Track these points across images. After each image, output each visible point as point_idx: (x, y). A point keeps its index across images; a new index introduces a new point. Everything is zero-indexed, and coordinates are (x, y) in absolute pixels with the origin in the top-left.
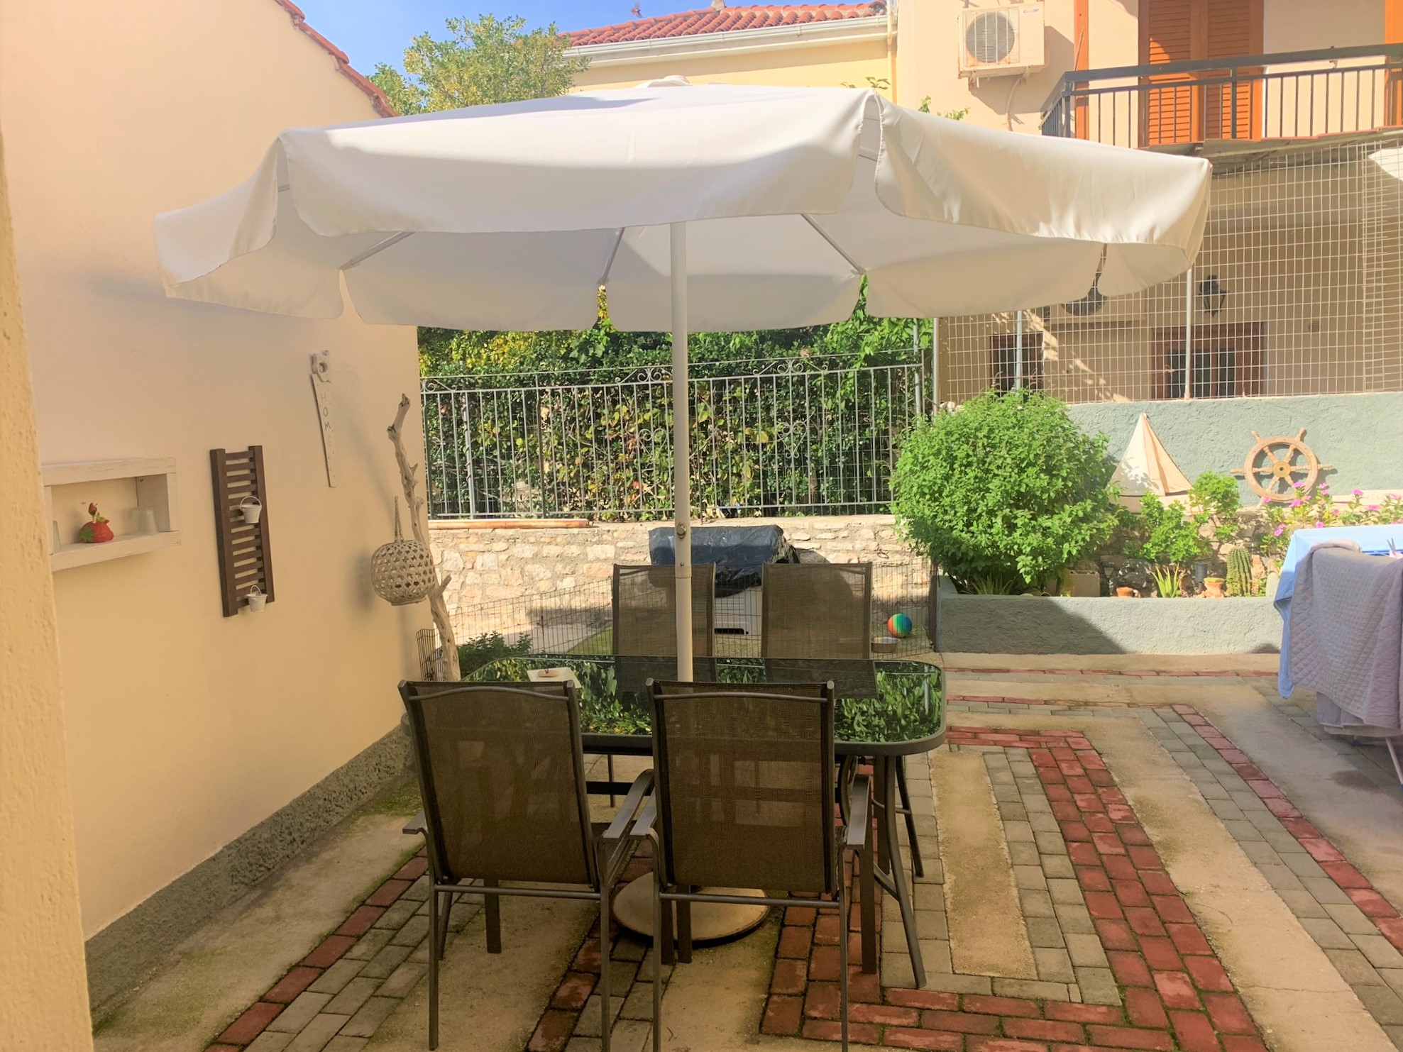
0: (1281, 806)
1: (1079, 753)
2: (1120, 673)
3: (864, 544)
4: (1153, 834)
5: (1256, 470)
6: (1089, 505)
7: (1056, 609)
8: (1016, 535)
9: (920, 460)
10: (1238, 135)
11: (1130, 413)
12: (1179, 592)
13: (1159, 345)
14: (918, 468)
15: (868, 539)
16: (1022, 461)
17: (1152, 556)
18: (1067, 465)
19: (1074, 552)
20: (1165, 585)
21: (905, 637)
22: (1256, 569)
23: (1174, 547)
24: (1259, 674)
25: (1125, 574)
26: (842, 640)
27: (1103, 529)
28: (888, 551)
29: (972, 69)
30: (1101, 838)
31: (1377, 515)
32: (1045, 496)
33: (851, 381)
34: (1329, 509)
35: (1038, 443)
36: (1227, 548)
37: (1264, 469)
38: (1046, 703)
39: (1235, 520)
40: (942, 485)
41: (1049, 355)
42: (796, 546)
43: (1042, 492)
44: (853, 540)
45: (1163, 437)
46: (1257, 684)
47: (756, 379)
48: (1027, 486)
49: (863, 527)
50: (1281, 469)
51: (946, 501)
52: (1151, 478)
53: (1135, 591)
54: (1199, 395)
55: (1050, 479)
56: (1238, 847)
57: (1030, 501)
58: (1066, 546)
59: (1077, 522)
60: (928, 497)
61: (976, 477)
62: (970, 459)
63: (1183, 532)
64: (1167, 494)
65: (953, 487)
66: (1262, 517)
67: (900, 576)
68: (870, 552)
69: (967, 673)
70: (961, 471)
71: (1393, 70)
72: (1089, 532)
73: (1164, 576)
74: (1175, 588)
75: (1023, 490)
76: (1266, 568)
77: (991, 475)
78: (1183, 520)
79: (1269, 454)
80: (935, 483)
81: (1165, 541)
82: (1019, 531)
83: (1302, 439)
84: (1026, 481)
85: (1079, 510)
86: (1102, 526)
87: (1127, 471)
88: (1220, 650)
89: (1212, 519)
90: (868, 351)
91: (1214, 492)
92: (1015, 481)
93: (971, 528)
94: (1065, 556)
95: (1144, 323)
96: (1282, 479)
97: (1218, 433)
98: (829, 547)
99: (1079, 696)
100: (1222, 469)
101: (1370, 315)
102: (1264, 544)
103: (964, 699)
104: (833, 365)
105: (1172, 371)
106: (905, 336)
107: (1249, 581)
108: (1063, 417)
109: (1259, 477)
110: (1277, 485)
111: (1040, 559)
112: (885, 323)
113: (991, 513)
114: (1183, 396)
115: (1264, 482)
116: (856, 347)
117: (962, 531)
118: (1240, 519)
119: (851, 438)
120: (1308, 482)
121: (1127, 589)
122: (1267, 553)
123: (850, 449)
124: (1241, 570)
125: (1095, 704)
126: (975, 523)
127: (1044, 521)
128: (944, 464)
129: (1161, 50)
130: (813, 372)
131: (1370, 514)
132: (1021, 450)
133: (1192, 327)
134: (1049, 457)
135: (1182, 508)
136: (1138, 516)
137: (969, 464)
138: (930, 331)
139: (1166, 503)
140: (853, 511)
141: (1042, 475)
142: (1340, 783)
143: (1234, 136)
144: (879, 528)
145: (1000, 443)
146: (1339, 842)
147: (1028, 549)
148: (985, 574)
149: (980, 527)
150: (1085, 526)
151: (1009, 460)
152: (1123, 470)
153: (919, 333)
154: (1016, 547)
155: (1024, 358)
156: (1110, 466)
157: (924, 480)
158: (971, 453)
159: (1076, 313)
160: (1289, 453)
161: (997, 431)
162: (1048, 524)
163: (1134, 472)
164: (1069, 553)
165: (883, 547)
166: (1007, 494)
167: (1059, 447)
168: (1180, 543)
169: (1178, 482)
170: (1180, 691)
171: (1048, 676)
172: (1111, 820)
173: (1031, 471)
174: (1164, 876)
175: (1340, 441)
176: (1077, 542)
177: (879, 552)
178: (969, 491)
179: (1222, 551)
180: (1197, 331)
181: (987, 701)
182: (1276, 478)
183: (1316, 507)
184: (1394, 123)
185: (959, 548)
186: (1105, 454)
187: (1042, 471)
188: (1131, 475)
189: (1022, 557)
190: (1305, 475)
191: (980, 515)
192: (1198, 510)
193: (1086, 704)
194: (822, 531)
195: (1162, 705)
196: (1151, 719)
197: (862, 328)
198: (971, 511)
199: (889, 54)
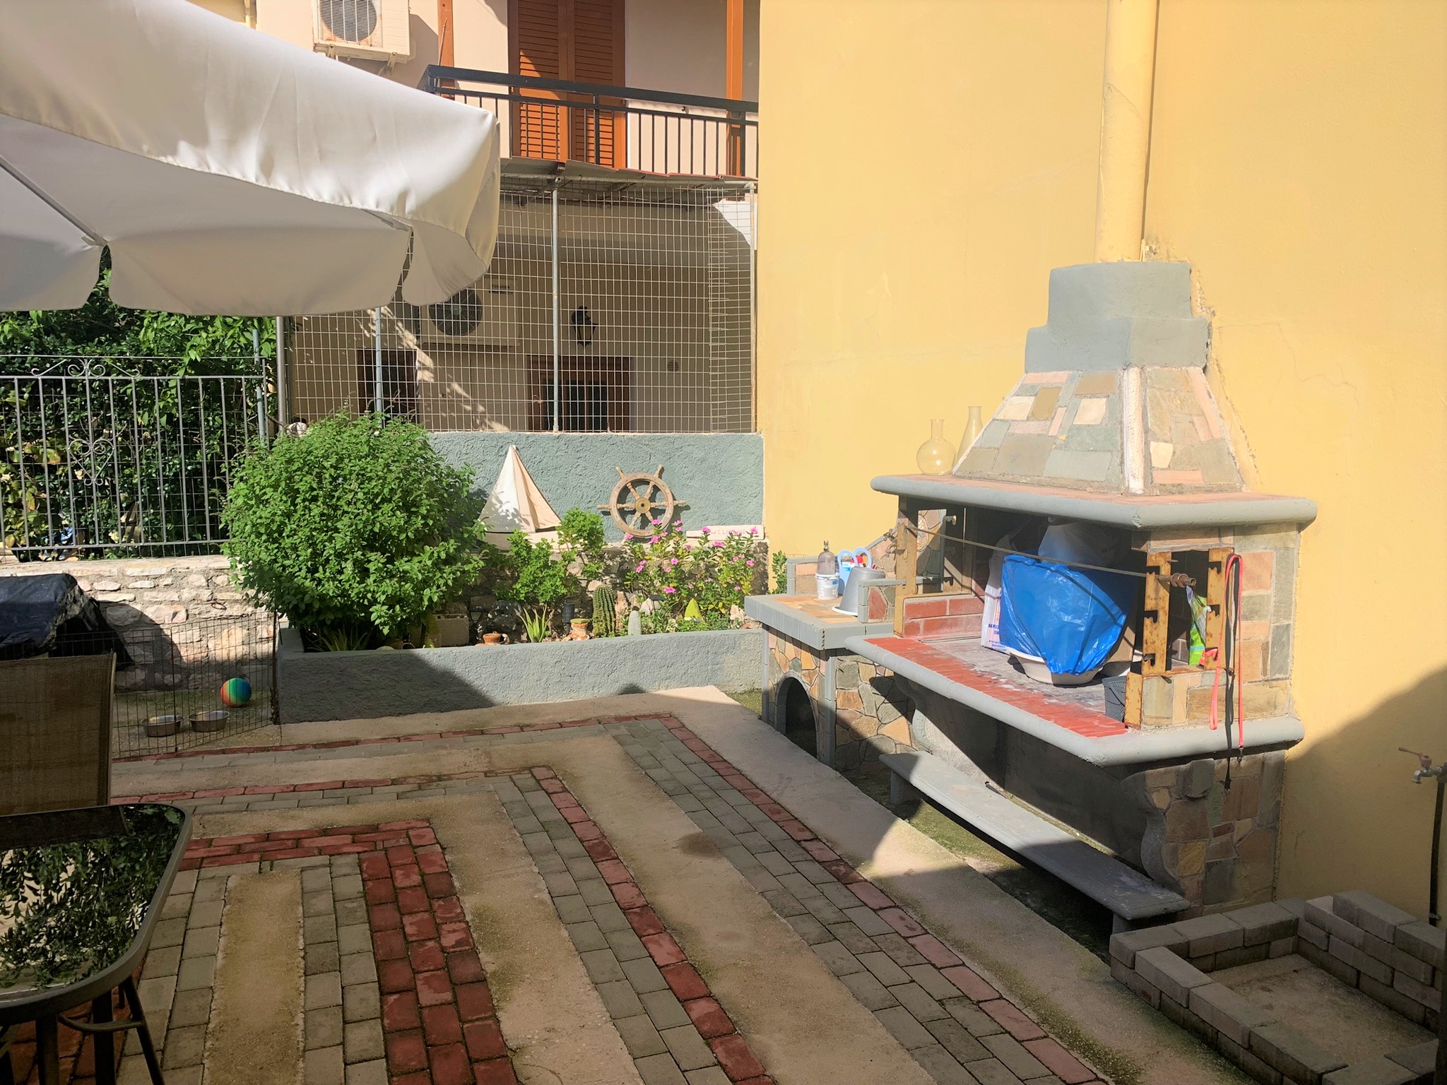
0: (627, 893)
1: (420, 851)
2: (482, 733)
3: (194, 593)
4: (489, 961)
5: (621, 506)
6: (452, 545)
7: (420, 662)
8: (370, 581)
9: (257, 492)
10: (602, 161)
11: (500, 444)
12: (549, 633)
13: (535, 373)
14: (253, 502)
15: (199, 587)
16: (377, 495)
17: (522, 597)
18: (426, 502)
19: (435, 599)
20: (533, 629)
21: (241, 706)
22: (620, 606)
23: (542, 588)
24: (619, 719)
25: (494, 617)
26: (153, 720)
27: (468, 571)
28: (225, 601)
29: (328, 43)
30: (427, 981)
31: (722, 550)
32: (403, 536)
33: (173, 391)
34: (683, 545)
35: (393, 476)
36: (594, 585)
37: (628, 505)
38: (394, 782)
39: (602, 557)
40: (283, 523)
41: (423, 376)
42: (100, 598)
43: (400, 532)
44: (180, 588)
45: (533, 471)
46: (616, 732)
47: (37, 380)
48: (381, 524)
49: (191, 573)
50: (643, 505)
51: (287, 543)
52: (521, 512)
53: (504, 635)
54: (567, 429)
55: (409, 517)
56: (580, 963)
57: (386, 542)
58: (427, 592)
59: (438, 564)
60: (264, 537)
61: (322, 515)
62: (315, 493)
63: (551, 573)
64: (538, 531)
65: (294, 526)
66: (626, 553)
67: (239, 630)
68: (202, 602)
69: (308, 750)
70: (305, 507)
71: (733, 126)
72: (451, 576)
73: (533, 618)
74: (544, 629)
75: (377, 530)
76: (629, 604)
77: (339, 512)
78: (551, 558)
79: (632, 490)
80: (273, 521)
81: (534, 581)
82: (372, 578)
83: (660, 477)
84: (380, 519)
85: (441, 550)
86: (467, 568)
87: (497, 507)
88: (585, 695)
89: (581, 556)
90: (194, 355)
91: (580, 530)
92: (367, 519)
93: (317, 575)
94: (426, 603)
95: (519, 350)
96: (643, 515)
97: (585, 468)
98: (147, 599)
99: (432, 769)
100: (590, 505)
101: (716, 358)
102: (628, 580)
103: (295, 789)
104: (148, 369)
105: (540, 401)
106: (243, 341)
107: (613, 619)
108: (425, 445)
109: (623, 513)
110: (639, 521)
111: (398, 607)
112: (218, 323)
113: (340, 556)
114: (552, 429)
115: (628, 517)
116: (181, 349)
117: (306, 578)
118: (606, 555)
119: (176, 461)
120: (665, 519)
121: (495, 635)
122: (630, 588)
123: (176, 475)
124: (606, 609)
125: (449, 777)
126: (321, 569)
127: (403, 565)
128: (284, 498)
129: (532, 67)
130: (121, 377)
131: (716, 550)
132: (374, 483)
133: (559, 357)
134: (406, 492)
135: (549, 547)
136: (508, 554)
137: (314, 499)
138: (273, 337)
139: (535, 539)
140: (181, 552)
141: (398, 512)
142: (685, 851)
143: (598, 162)
144: (212, 573)
145: (351, 474)
146: (681, 934)
147: (383, 598)
148: (335, 626)
149: (328, 574)
150: (447, 569)
151: (360, 495)
152: (493, 505)
153: (260, 338)
154: (369, 595)
155: (385, 377)
156: (478, 501)
157: (261, 518)
158: (315, 486)
159: (449, 332)
160: (649, 489)
161: (346, 461)
162: (407, 567)
163: (504, 508)
164: (430, 599)
165: (219, 596)
166: (358, 534)
167: (419, 481)
168: (548, 583)
169: (548, 517)
170: (543, 748)
171: (403, 744)
172: (443, 950)
173: (386, 507)
174: (494, 1027)
175: (692, 478)
176: (438, 587)
177: (214, 602)
178: (315, 529)
179: (591, 588)
180: (564, 361)
181: (322, 788)
182: (638, 514)
183: (671, 542)
184: (734, 173)
185: (302, 599)
186: (473, 488)
187: (399, 508)
188: (502, 510)
189: (378, 607)
190: (663, 511)
191: (327, 560)
192: (567, 547)
193: (440, 778)
194: (136, 578)
195: (520, 770)
196: (508, 792)
197: (189, 327)
198: (316, 555)
199: (248, 18)
